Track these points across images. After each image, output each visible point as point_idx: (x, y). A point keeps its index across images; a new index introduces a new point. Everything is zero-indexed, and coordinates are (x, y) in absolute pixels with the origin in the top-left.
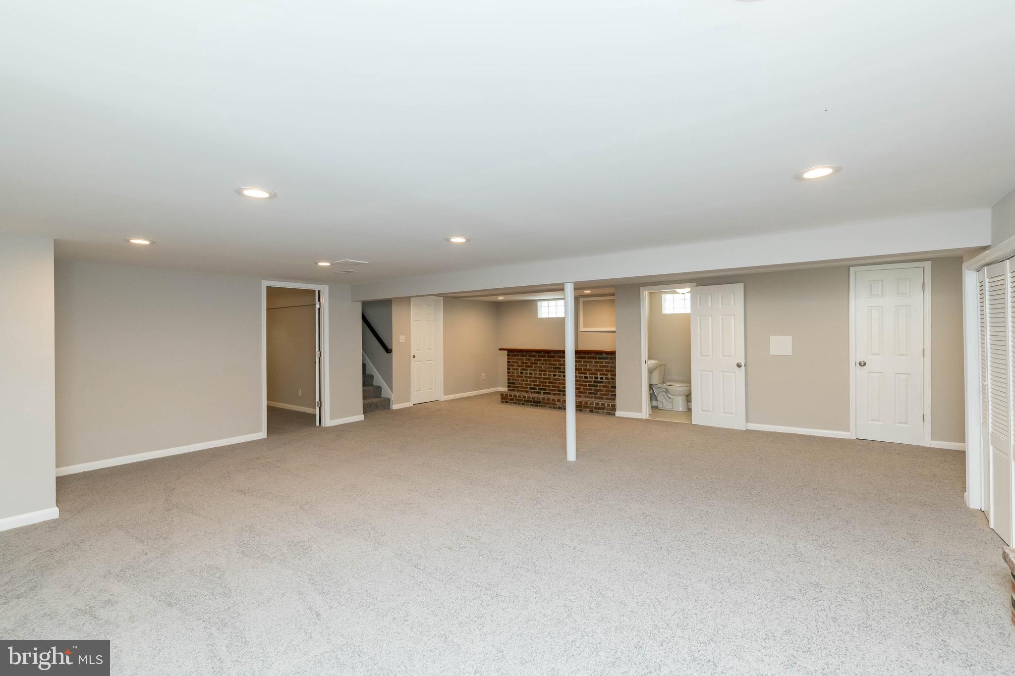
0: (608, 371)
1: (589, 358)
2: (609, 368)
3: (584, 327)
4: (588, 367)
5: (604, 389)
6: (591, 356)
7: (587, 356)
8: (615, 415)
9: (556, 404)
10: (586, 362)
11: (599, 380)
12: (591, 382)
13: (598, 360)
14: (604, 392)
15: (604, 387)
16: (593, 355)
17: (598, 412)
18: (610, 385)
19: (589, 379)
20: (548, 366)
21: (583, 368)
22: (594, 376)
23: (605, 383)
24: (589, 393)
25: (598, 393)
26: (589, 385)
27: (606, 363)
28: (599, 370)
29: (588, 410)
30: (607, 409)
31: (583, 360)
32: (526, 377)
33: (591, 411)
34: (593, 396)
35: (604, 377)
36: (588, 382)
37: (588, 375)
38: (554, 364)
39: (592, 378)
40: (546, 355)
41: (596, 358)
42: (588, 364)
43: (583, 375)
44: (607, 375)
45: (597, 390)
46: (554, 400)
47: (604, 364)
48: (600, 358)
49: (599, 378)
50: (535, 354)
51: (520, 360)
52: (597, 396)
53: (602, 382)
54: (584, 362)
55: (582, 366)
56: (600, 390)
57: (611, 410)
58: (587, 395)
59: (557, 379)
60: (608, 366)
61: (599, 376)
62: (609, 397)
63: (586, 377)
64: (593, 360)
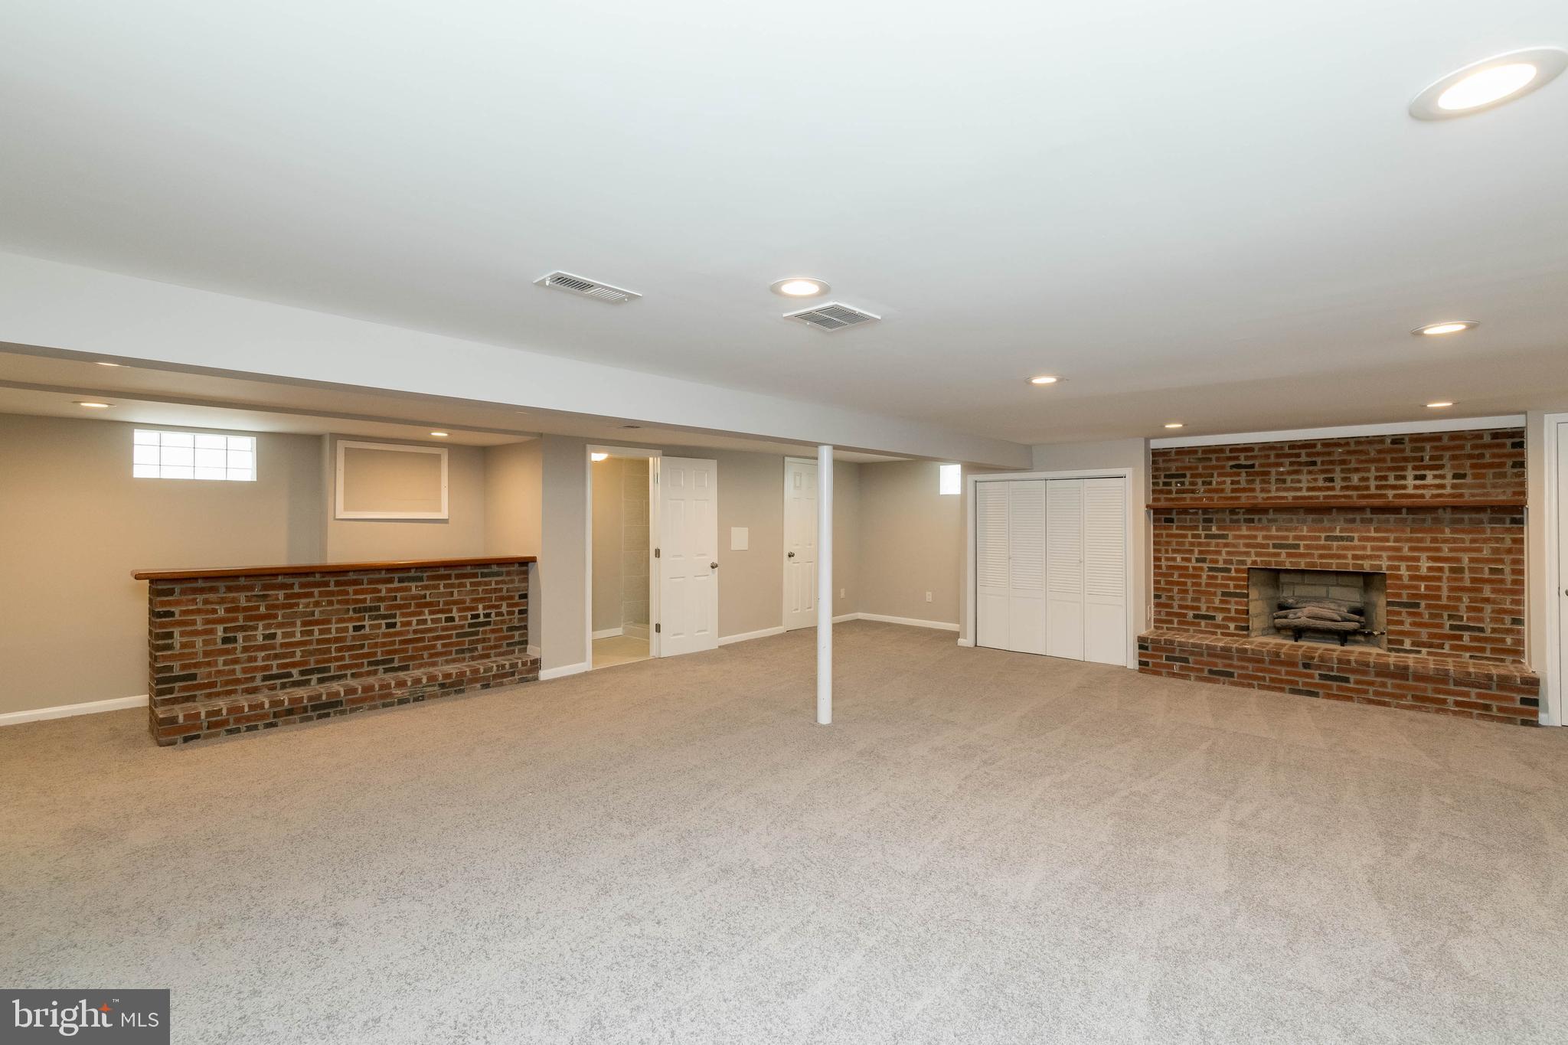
0: (502, 598)
1: (458, 577)
2: (504, 593)
3: (346, 509)
4: (456, 596)
5: (492, 636)
6: (465, 572)
7: (453, 572)
8: (537, 679)
9: (391, 695)
10: (452, 586)
11: (482, 619)
12: (462, 627)
13: (479, 579)
14: (492, 643)
15: (493, 631)
16: (469, 570)
17: (502, 684)
18: (505, 627)
19: (457, 622)
20: (336, 606)
21: (441, 600)
22: (469, 614)
23: (496, 623)
24: (457, 652)
25: (480, 647)
26: (458, 635)
27: (497, 583)
28: (481, 600)
29: (478, 685)
30: (521, 673)
31: (442, 583)
32: (245, 649)
33: (486, 686)
34: (467, 655)
35: (493, 612)
36: (455, 628)
37: (455, 614)
38: (357, 601)
39: (465, 618)
40: (332, 580)
41: (475, 575)
42: (456, 591)
43: (443, 616)
44: (499, 607)
45: (478, 641)
46: (385, 686)
47: (493, 586)
48: (484, 575)
49: (482, 616)
50: (289, 581)
51: (219, 603)
52: (476, 654)
53: (488, 623)
54: (445, 586)
55: (442, 595)
56: (484, 640)
57: (529, 671)
58: (454, 656)
59: (365, 637)
60: (501, 590)
61: (481, 611)
62: (502, 650)
63: (452, 619)
64: (468, 581)
